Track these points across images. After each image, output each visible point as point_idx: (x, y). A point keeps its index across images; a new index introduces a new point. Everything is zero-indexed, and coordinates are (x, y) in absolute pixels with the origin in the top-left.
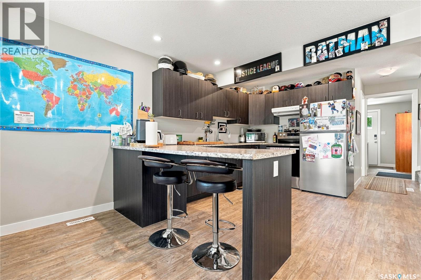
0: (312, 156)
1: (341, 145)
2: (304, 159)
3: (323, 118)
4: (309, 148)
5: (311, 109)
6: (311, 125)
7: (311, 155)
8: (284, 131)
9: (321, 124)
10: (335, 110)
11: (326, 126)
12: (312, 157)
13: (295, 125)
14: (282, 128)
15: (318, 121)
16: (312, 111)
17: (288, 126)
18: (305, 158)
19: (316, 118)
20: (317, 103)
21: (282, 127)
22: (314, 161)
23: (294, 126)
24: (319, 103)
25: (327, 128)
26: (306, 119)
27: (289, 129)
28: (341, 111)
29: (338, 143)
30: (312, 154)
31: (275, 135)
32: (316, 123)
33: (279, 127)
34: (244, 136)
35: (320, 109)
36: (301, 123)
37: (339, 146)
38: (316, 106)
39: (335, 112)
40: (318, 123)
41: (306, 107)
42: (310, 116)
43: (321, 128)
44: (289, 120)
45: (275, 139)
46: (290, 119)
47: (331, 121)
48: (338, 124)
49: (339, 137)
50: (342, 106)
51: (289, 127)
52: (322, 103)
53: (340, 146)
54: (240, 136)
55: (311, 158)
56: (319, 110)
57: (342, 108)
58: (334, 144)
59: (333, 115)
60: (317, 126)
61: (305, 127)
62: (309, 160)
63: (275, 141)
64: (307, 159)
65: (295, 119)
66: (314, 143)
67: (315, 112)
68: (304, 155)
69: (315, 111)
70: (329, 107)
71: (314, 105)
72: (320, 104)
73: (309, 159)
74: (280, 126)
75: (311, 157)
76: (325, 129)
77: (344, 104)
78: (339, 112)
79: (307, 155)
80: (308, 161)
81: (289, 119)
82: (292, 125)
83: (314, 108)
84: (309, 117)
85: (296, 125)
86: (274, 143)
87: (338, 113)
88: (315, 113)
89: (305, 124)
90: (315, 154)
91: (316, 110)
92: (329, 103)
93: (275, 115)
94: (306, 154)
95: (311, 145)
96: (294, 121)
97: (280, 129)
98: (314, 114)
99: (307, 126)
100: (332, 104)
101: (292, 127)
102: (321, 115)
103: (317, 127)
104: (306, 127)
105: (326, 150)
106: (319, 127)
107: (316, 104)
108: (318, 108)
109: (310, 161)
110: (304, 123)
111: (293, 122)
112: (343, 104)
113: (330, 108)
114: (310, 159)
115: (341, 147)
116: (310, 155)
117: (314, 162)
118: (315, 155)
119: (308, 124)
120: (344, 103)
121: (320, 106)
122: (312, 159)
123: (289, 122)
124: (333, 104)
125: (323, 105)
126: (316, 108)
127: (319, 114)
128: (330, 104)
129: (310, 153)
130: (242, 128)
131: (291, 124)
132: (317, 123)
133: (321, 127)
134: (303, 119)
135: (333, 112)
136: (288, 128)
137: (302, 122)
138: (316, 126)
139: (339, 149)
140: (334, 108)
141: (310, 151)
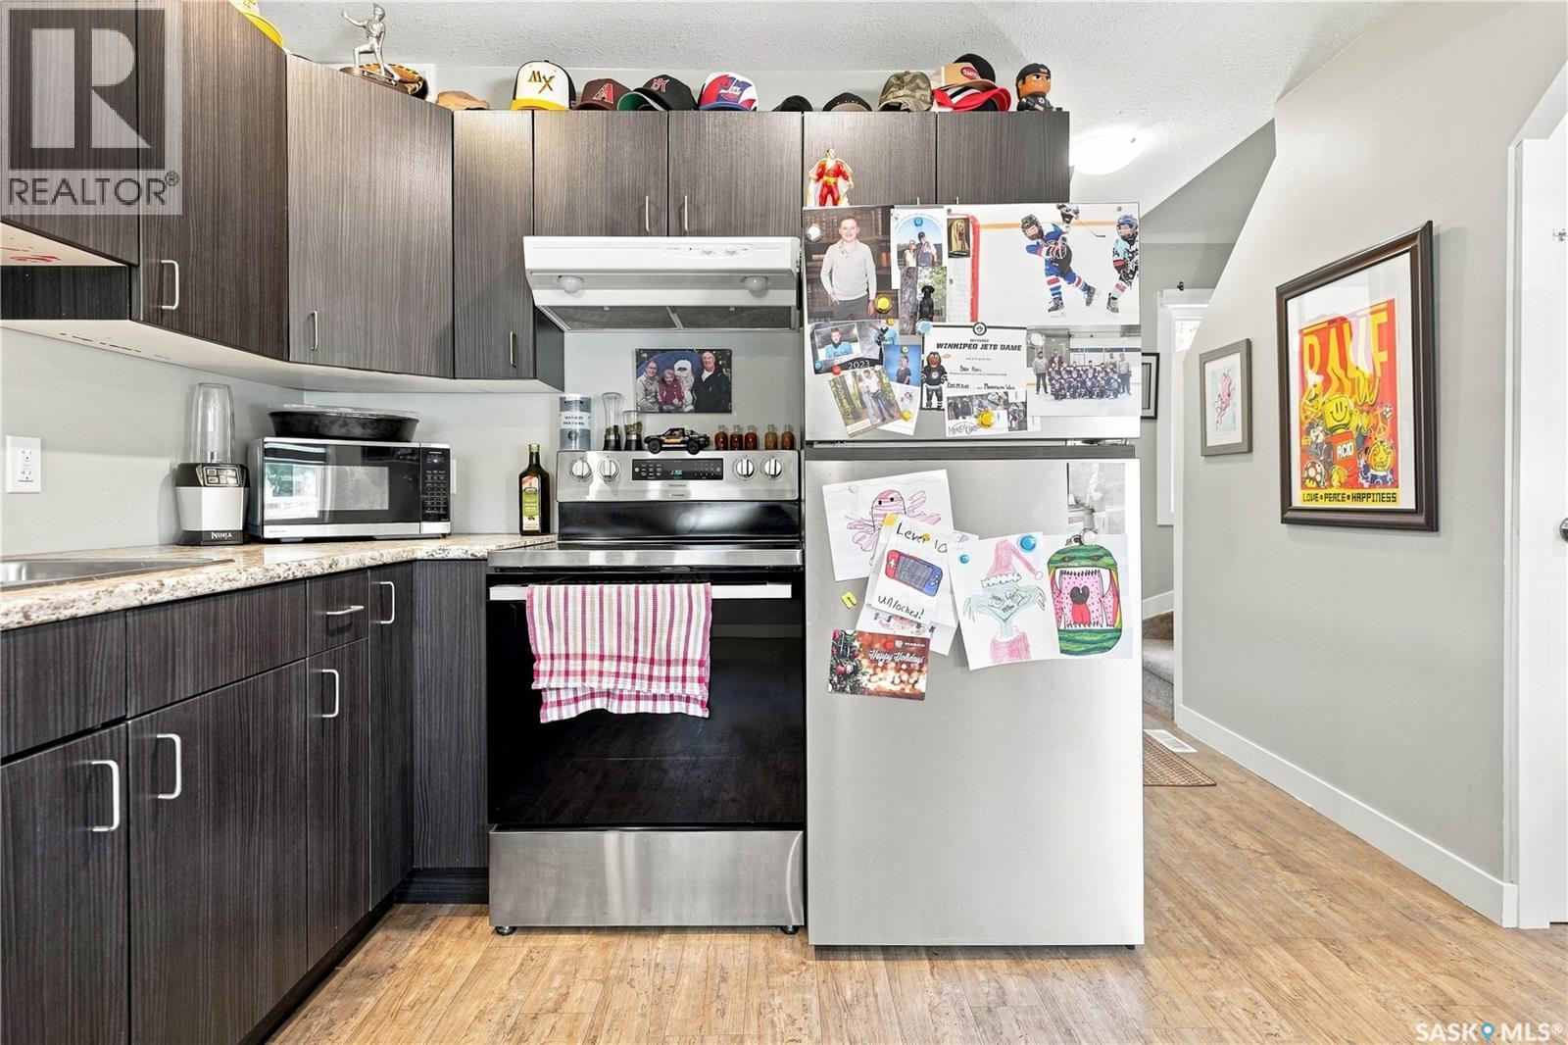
0: (904, 650)
1: (1109, 554)
2: (845, 676)
3: (992, 336)
4: (884, 587)
5: (901, 254)
6: (898, 390)
7: (899, 644)
8: (607, 442)
9: (974, 387)
10: (1070, 277)
11: (1007, 404)
12: (907, 658)
13: (681, 398)
14: (585, 415)
15: (951, 362)
16: (909, 274)
17: (629, 404)
18: (849, 668)
19: (934, 336)
20: (946, 207)
21: (585, 405)
22: (921, 686)
23: (678, 410)
24: (961, 210)
25: (1019, 417)
26: (855, 331)
27: (639, 424)
28: (1112, 289)
29: (1089, 539)
30: (909, 631)
31: (534, 468)
32: (935, 376)
33: (565, 405)
34: (230, 476)
35: (968, 261)
36: (817, 372)
37: (1100, 557)
38: (937, 236)
39: (1070, 292)
40: (951, 379)
41: (854, 232)
42: (893, 313)
43: (971, 421)
44: (642, 358)
45: (533, 505)
46: (652, 352)
47: (1045, 360)
48: (1090, 394)
49: (1096, 491)
50: (1116, 253)
51: (642, 411)
52: (982, 213)
53: (1106, 560)
54: (187, 476)
55: (898, 670)
56: (957, 270)
57: (1118, 269)
58: (1062, 546)
59: (1055, 321)
60: (940, 398)
61: (850, 402)
62: (887, 686)
63: (534, 524)
64: (863, 680)
65: (683, 354)
66: (925, 538)
67: (929, 282)
68: (843, 648)
69: (925, 277)
70: (1033, 250)
71: (918, 222)
72: (967, 220)
73: (881, 675)
74: (577, 397)
75: (899, 657)
76: (1000, 425)
77: (1130, 240)
78: (1101, 299)
79: (871, 641)
80: (879, 693)
81: (639, 353)
82: (666, 398)
83: (918, 250)
84: (883, 324)
85: (688, 396)
86: (524, 533)
87: (1088, 303)
88: (928, 290)
89: (848, 374)
90: (926, 635)
91: (936, 263)
92: (1030, 222)
93: (543, 298)
94: (861, 634)
95: (896, 556)
96: (677, 366)
97: (576, 420)
98: (920, 296)
99: (867, 398)
100: (1047, 229)
101: (661, 411)
102: (974, 316)
103: (945, 405)
104: (858, 403)
105: (1012, 597)
106: (960, 409)
107: (937, 217)
108: (951, 255)
109: (893, 695)
110: (845, 366)
111: (669, 379)
112: (1124, 238)
113: (1039, 262)
114: (891, 674)
115: (1112, 568)
116: (888, 643)
117: (920, 697)
118: (926, 641)
119: (875, 378)
120: (1127, 231)
121: (964, 236)
122: (905, 677)
123: (643, 378)
124: (1057, 235)
125: (983, 234)
126: (933, 251)
127: (955, 303)
128: (1033, 230)
129: (896, 629)
130: (216, 393)
131: (655, 387)
132: (942, 371)
133: (975, 409)
134: (836, 336)
135: (1056, 293)
136: (633, 419)
137: (822, 354)
138: (935, 402)
139: (1097, 584)
140: (1061, 267)
141: (895, 611)
